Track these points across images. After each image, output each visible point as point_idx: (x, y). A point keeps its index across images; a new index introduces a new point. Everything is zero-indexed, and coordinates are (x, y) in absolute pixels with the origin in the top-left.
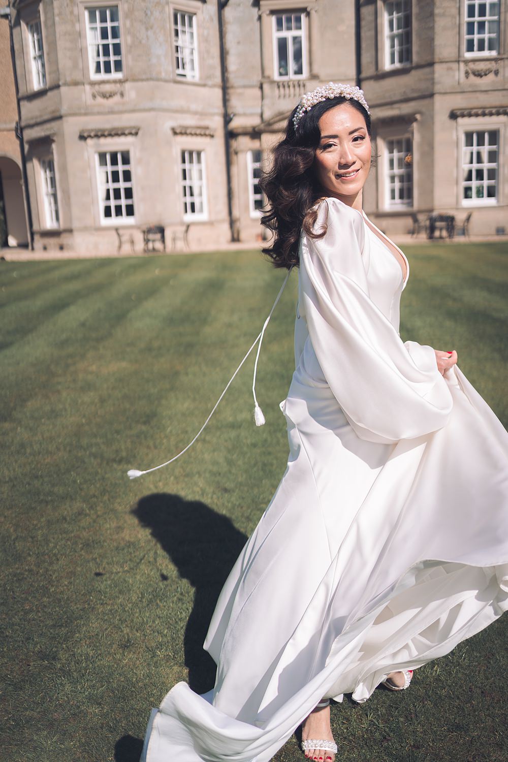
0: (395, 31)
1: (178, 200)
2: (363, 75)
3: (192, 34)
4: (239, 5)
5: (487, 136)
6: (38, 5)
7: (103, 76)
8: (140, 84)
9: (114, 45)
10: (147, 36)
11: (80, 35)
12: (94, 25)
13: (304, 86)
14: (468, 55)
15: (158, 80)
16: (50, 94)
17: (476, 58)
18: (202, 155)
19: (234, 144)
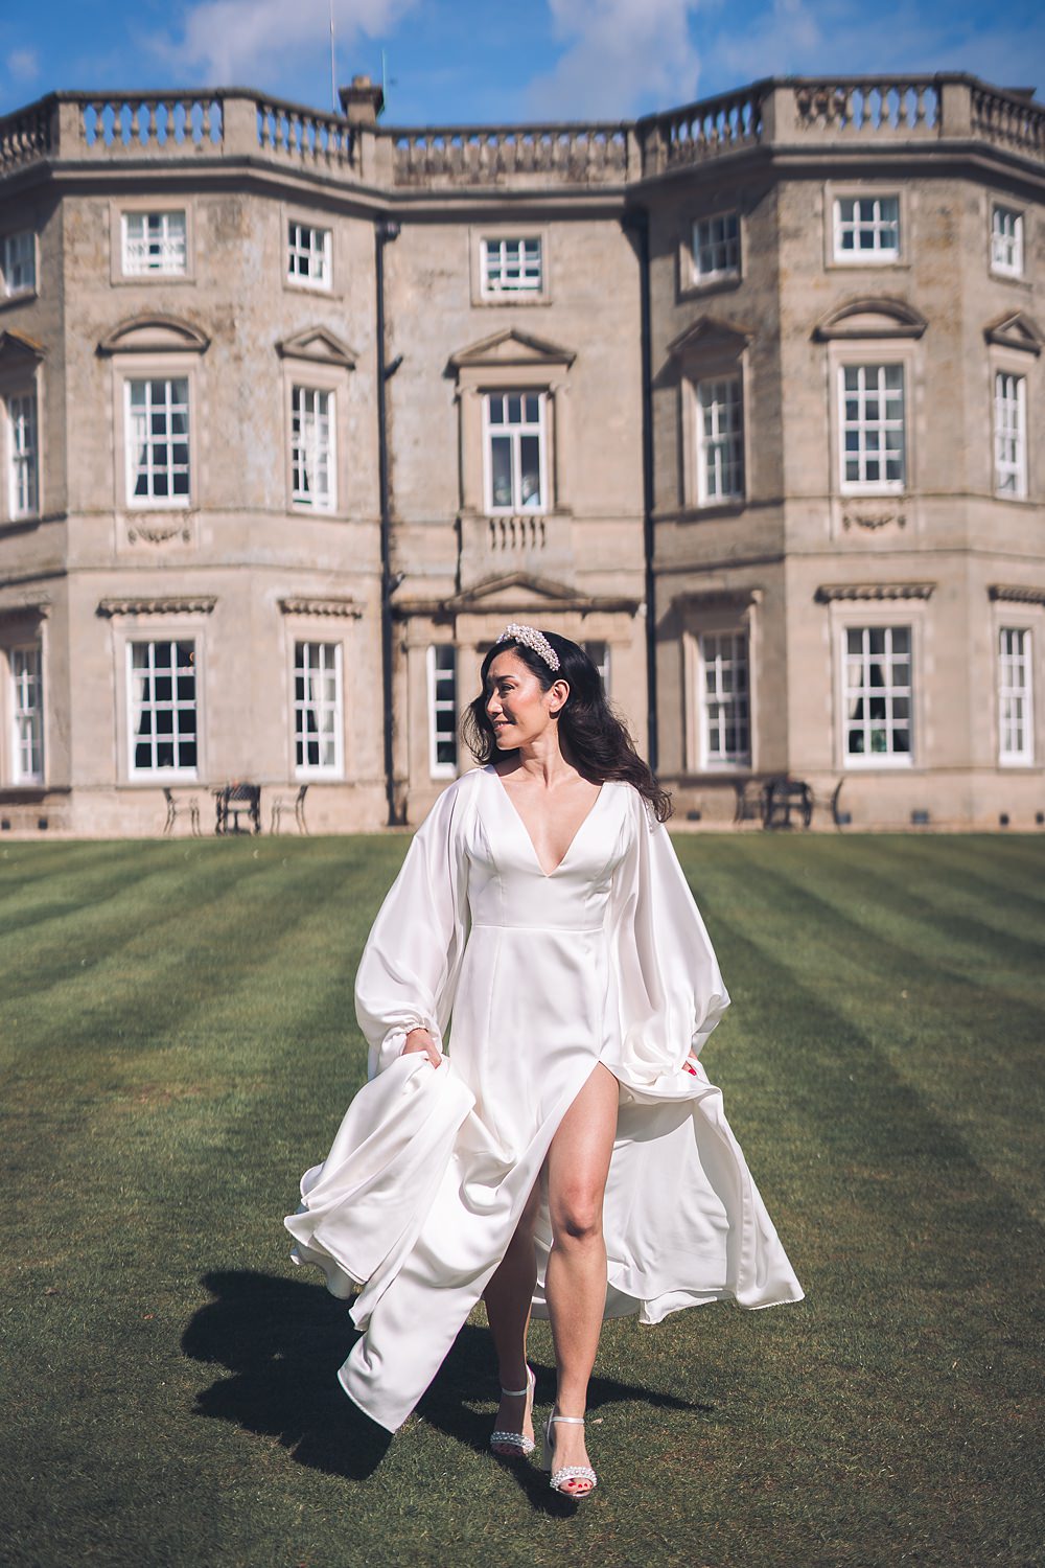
0: (716, 436)
1: (287, 740)
2: (658, 511)
3: (325, 428)
4: (419, 374)
5: (888, 637)
6: (34, 368)
7: (151, 500)
8: (222, 518)
9: (176, 447)
10: (241, 434)
11: (113, 426)
12: (139, 408)
13: (542, 527)
14: (848, 488)
15: (257, 510)
16: (42, 529)
17: (862, 495)
18: (338, 652)
19: (401, 632)
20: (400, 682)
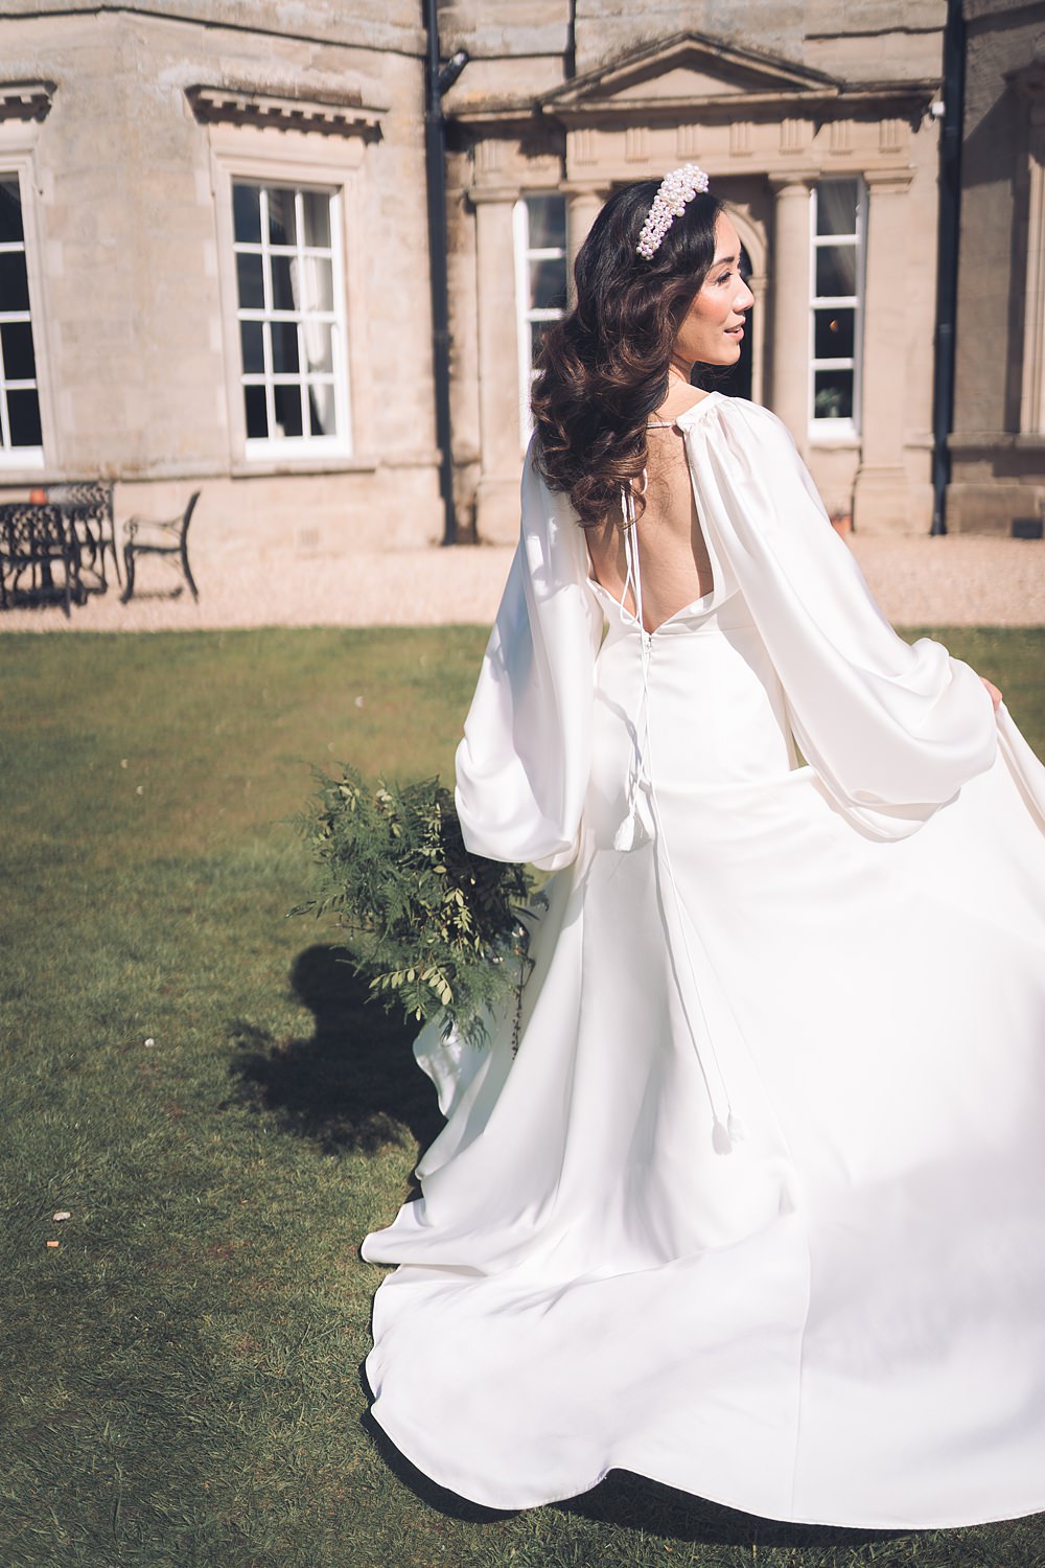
18: (335, 204)
19: (465, 170)
20: (462, 270)
